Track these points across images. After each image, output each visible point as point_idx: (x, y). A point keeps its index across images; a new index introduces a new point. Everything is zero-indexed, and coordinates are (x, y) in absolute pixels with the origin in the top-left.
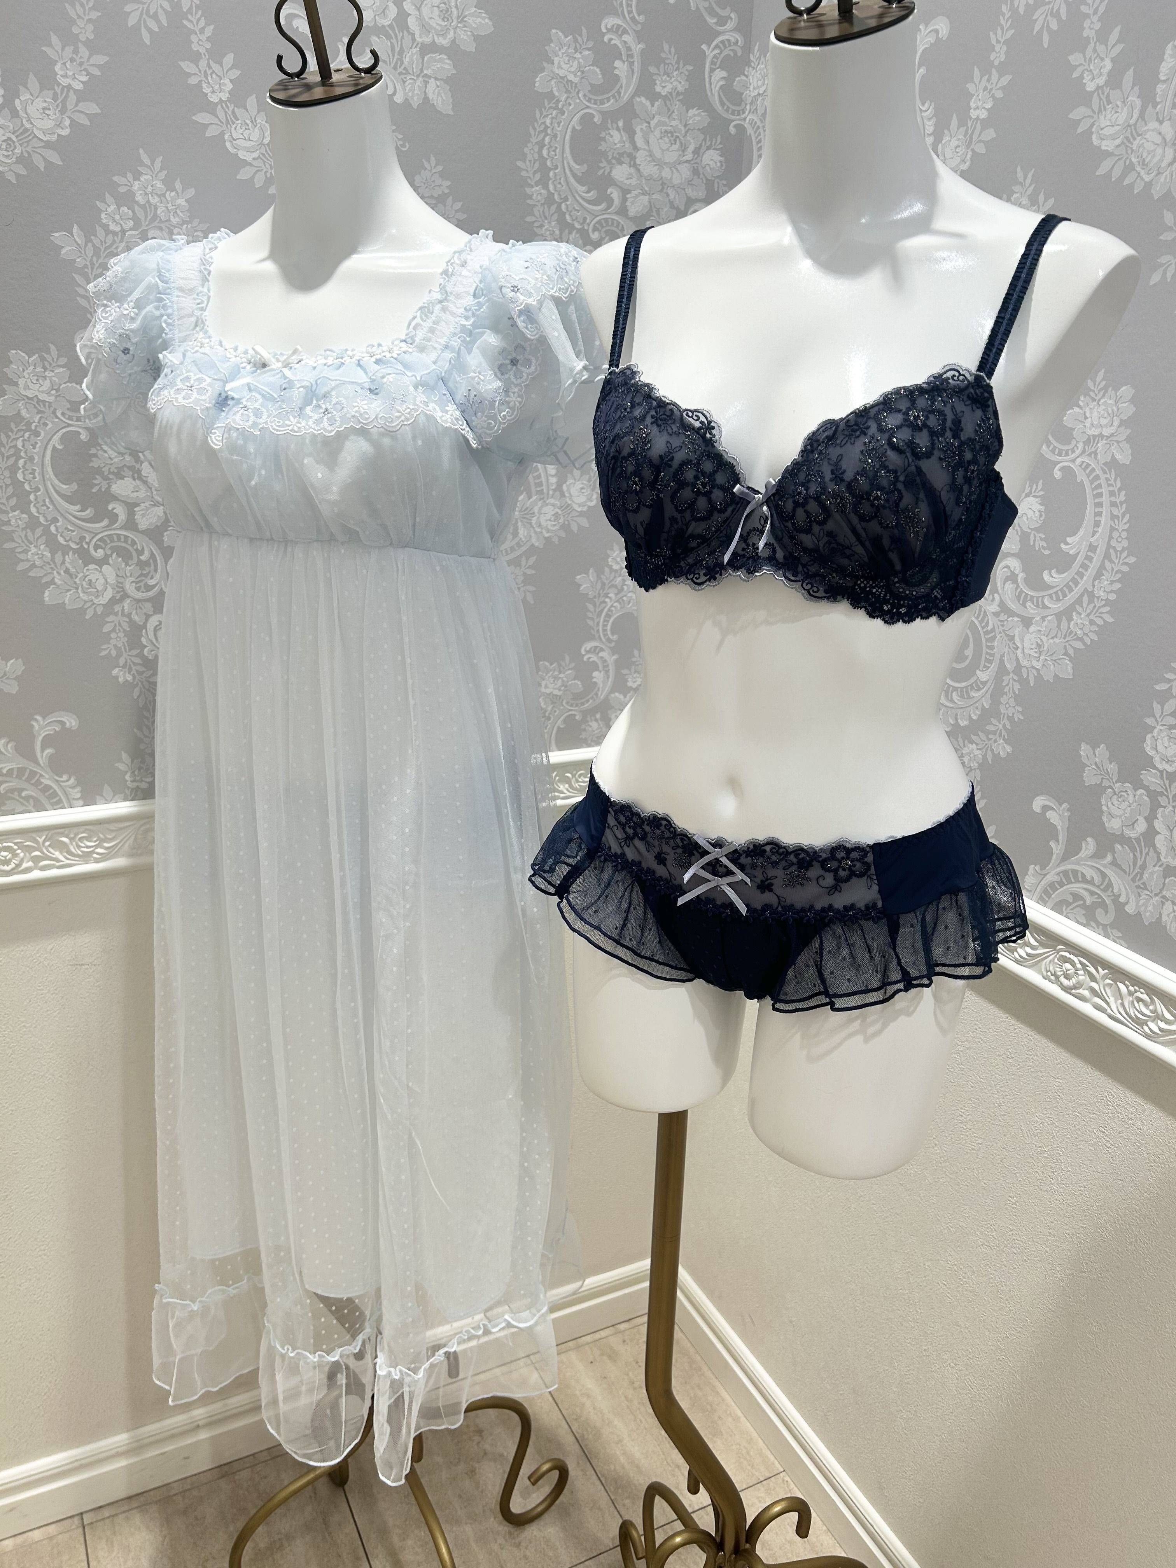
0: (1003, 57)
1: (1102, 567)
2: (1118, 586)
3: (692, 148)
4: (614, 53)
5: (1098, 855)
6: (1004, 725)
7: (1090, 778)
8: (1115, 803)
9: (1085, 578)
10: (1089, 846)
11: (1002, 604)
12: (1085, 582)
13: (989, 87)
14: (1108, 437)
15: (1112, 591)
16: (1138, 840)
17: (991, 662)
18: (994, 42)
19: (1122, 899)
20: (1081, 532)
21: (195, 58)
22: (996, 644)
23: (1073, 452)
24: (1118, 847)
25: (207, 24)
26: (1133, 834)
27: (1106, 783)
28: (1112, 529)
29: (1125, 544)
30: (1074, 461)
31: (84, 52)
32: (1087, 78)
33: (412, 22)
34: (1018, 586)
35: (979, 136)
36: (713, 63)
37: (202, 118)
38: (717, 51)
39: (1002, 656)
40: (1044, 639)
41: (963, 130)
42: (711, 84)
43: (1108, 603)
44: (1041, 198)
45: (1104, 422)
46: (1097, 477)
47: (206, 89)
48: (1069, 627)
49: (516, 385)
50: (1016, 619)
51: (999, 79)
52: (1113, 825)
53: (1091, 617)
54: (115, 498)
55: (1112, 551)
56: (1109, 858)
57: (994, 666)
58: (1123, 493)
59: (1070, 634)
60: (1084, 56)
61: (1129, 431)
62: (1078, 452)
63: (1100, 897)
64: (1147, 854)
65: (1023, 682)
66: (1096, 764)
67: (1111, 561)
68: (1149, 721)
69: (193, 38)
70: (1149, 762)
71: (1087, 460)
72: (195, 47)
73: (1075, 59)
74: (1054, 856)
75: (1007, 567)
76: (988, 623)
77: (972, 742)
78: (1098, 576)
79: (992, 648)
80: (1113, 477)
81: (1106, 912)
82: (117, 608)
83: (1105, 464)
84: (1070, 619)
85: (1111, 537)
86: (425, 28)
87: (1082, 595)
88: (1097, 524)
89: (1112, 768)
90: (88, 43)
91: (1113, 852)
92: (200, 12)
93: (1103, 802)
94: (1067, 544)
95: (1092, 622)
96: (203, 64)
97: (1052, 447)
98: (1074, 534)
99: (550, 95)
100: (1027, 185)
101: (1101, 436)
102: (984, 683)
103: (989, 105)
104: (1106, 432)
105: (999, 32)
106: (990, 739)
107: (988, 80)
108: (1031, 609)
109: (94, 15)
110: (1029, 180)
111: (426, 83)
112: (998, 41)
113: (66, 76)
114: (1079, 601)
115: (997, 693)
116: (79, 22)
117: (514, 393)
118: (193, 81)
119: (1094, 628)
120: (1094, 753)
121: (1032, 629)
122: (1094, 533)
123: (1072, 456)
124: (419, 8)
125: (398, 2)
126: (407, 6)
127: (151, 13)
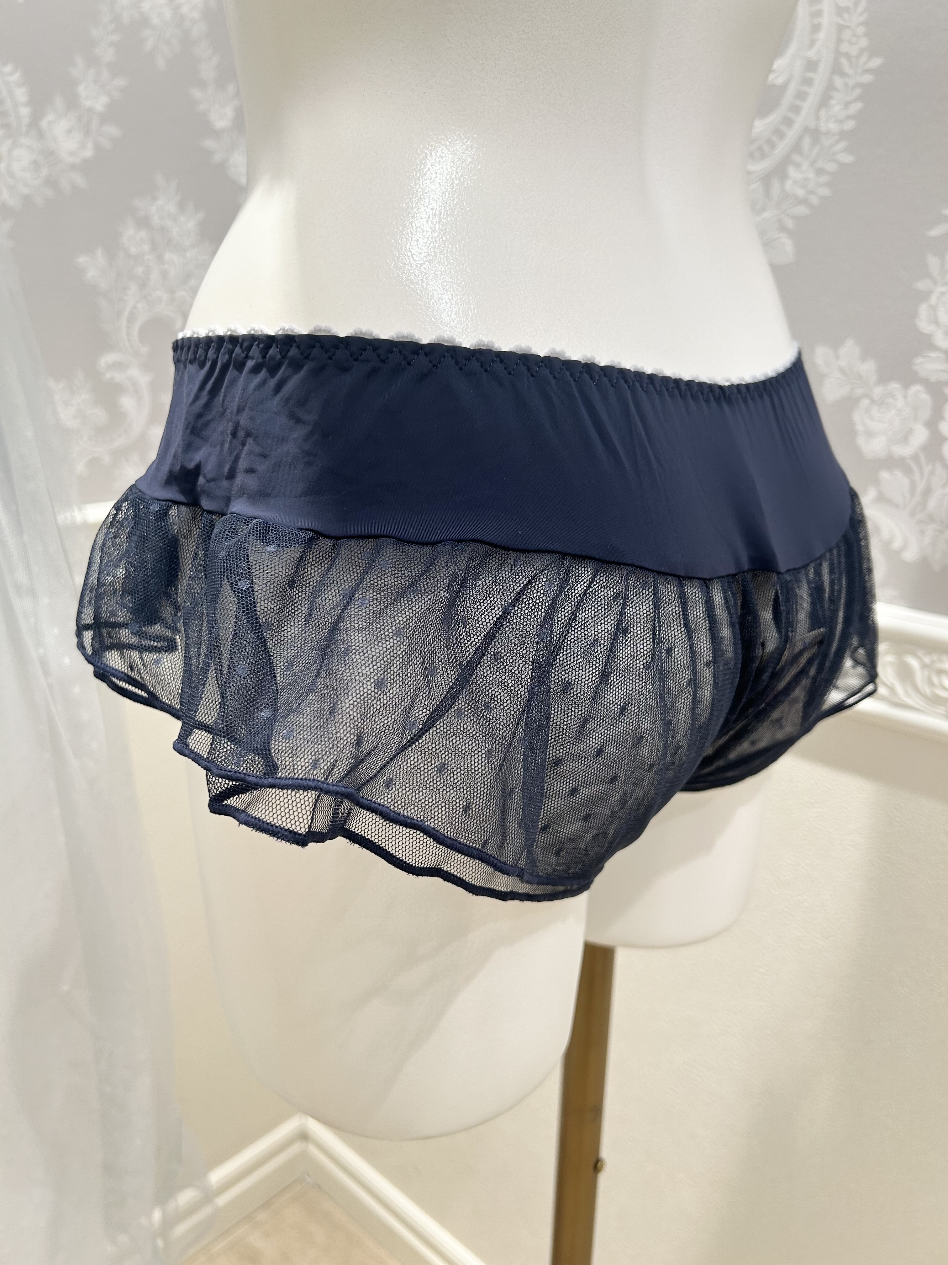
1: (830, 87)
2: (857, 106)
8: (877, 414)
9: (804, 112)
12: (803, 118)
15: (849, 117)
16: (915, 457)
19: (897, 544)
20: (792, 49)
26: (905, 451)
27: (859, 392)
28: (841, 28)
29: (864, 42)
43: (843, 135)
48: (783, 191)
52: (874, 447)
53: (818, 165)
55: (844, 61)
59: (786, 199)
64: (932, 473)
66: (841, 369)
67: (843, 74)
68: (922, 285)
70: (925, 345)
78: (825, 101)
84: (784, 178)
85: (839, 40)
87: (801, 138)
88: (816, 28)
89: (868, 368)
91: (877, 484)
93: (856, 419)
95: (820, 172)
114: (797, 148)
119: (824, 179)
122: (812, 42)
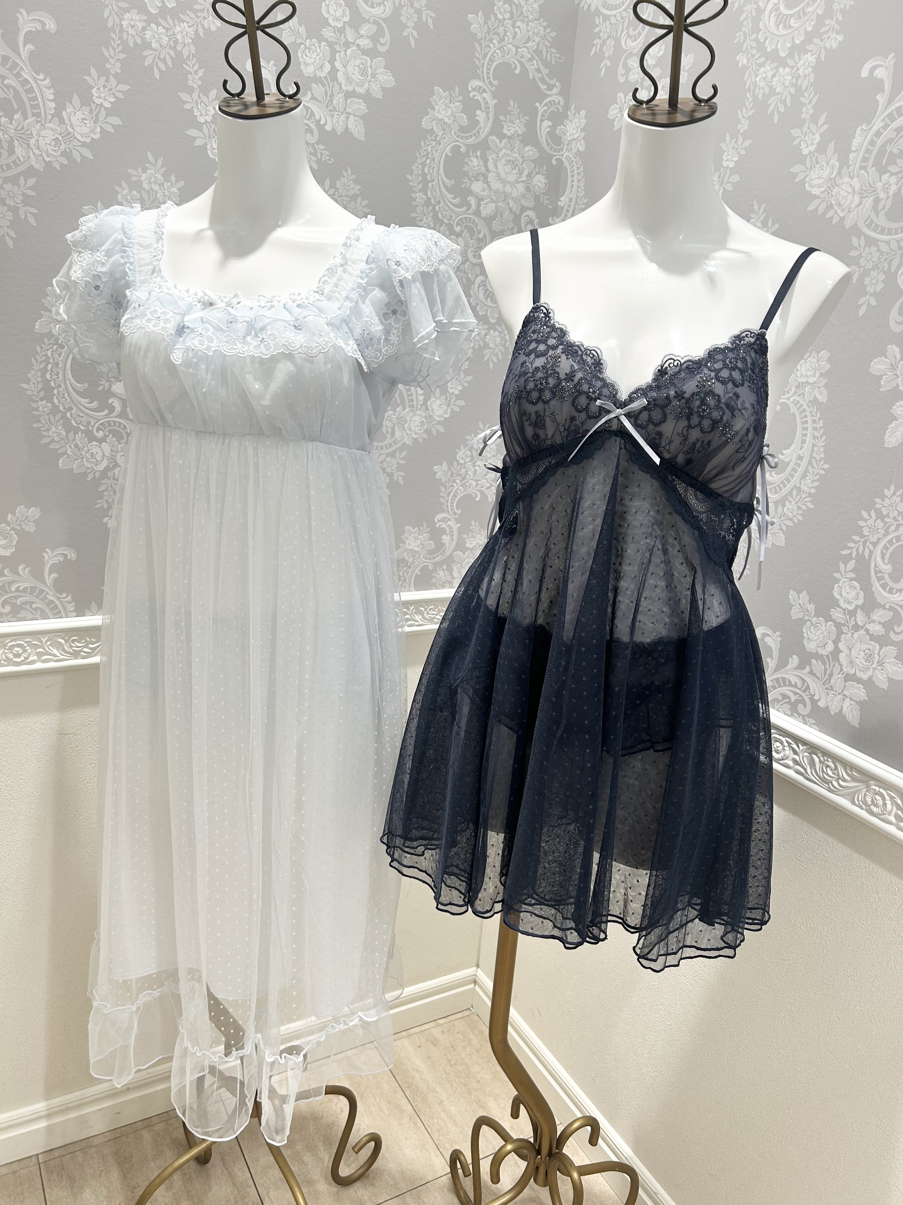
0: (746, 128)
1: (806, 471)
2: (817, 484)
3: (526, 173)
4: (477, 105)
5: (800, 667)
7: (795, 614)
8: (812, 631)
9: (795, 478)
10: (794, 661)
12: (794, 481)
13: (736, 147)
14: (812, 384)
15: (813, 487)
16: (827, 656)
18: (740, 117)
19: (816, 698)
20: (793, 447)
21: (190, 91)
23: (788, 393)
24: (814, 661)
25: (199, 68)
26: (824, 652)
27: (806, 618)
28: (814, 445)
29: (822, 455)
30: (788, 399)
31: (113, 81)
32: (803, 146)
33: (340, 76)
35: (729, 179)
36: (543, 116)
37: (192, 132)
38: (546, 108)
41: (717, 174)
42: (541, 130)
43: (810, 495)
44: (770, 223)
45: (809, 373)
46: (804, 411)
47: (196, 113)
48: (783, 511)
49: (395, 328)
51: (743, 142)
52: (811, 646)
53: (798, 504)
54: (114, 395)
55: (813, 460)
56: (808, 669)
58: (822, 421)
59: (784, 516)
60: (802, 131)
61: (826, 380)
62: (791, 393)
63: (801, 696)
64: (834, 666)
66: (800, 605)
67: (813, 467)
68: (836, 575)
69: (190, 77)
70: (836, 604)
71: (797, 398)
73: (795, 132)
78: (804, 477)
80: (815, 410)
81: (805, 706)
82: (110, 474)
83: (810, 402)
84: (784, 506)
85: (813, 451)
86: (349, 80)
87: (792, 489)
88: (804, 442)
89: (811, 607)
90: (116, 76)
91: (810, 665)
92: (195, 59)
93: (804, 630)
94: (784, 455)
95: (799, 508)
96: (195, 95)
98: (788, 448)
99: (432, 131)
100: (761, 214)
101: (807, 383)
103: (736, 159)
104: (811, 380)
105: (744, 110)
107: (736, 142)
109: (122, 56)
110: (762, 211)
111: (348, 118)
112: (743, 117)
113: (99, 97)
114: (790, 493)
116: (111, 60)
117: (394, 334)
118: (187, 106)
119: (801, 512)
120: (799, 597)
122: (802, 448)
123: (787, 396)
124: (345, 67)
125: (332, 61)
126: (338, 64)
127: (161, 57)
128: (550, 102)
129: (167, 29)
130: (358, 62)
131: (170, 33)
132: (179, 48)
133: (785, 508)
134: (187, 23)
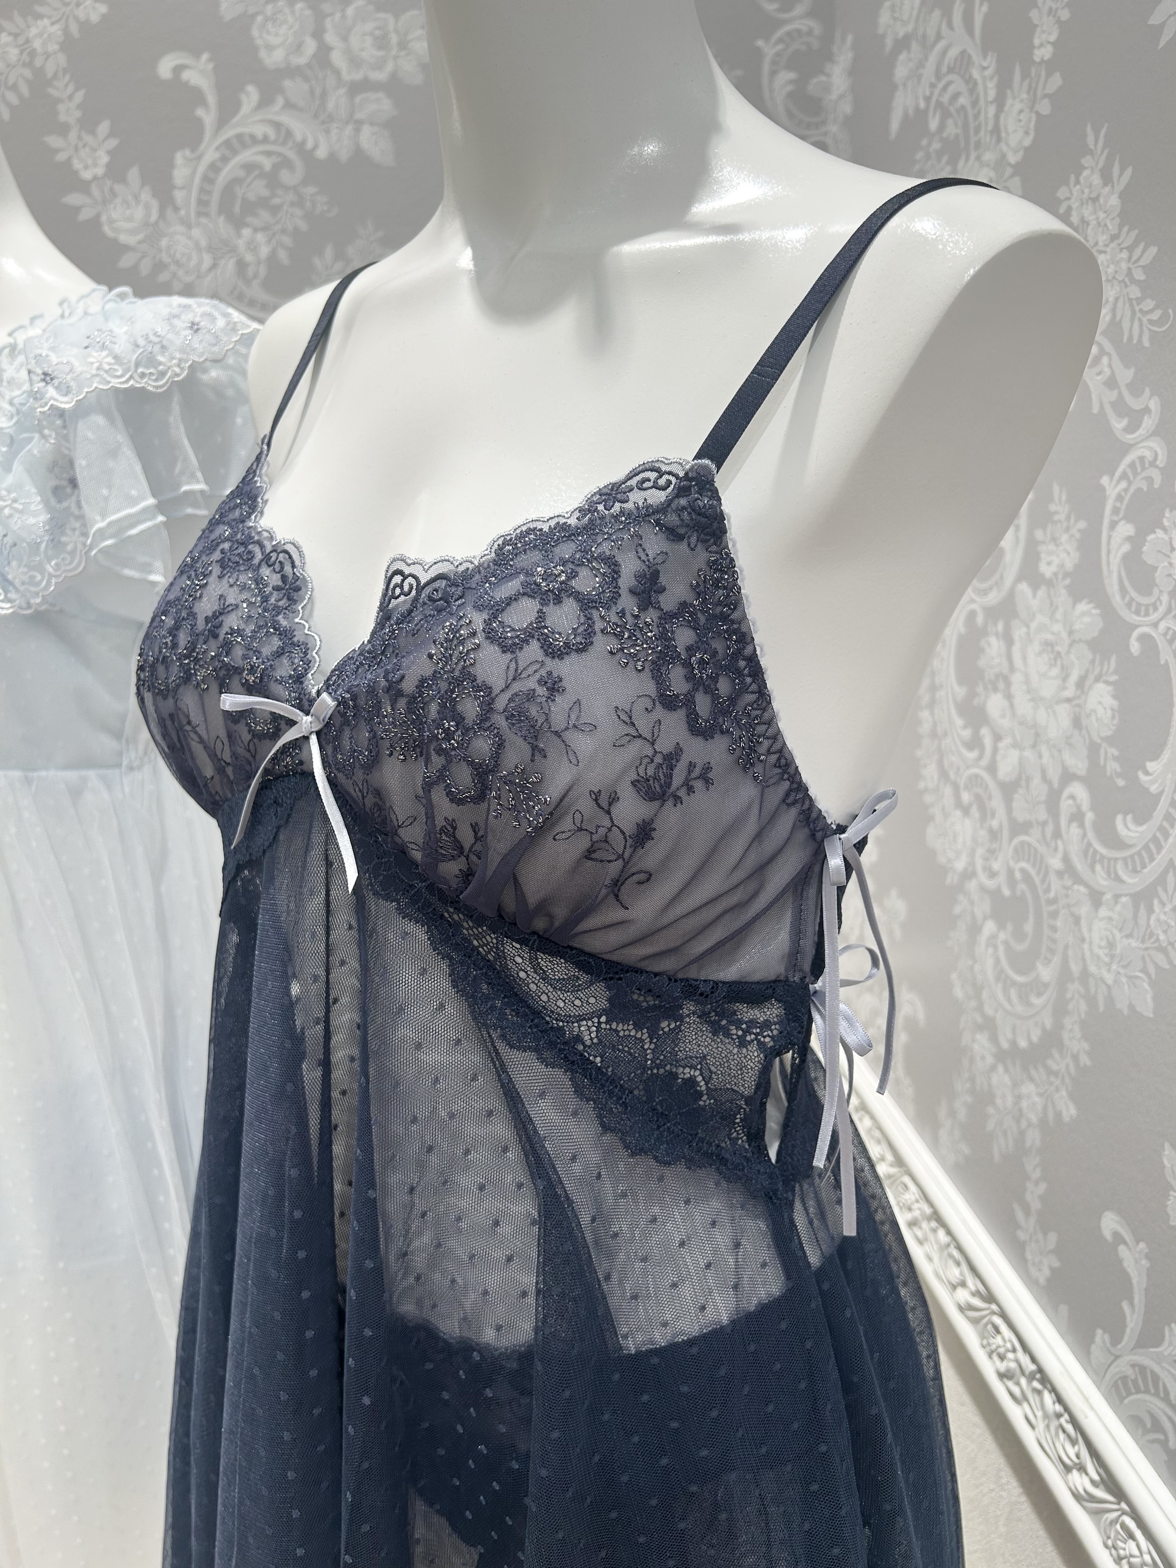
6: (1067, 1066)
11: (1066, 859)
17: (1053, 952)
20: (1166, 757)
21: (63, 130)
22: (1059, 923)
23: (1156, 609)
25: (77, 89)
30: (1155, 625)
33: (337, 58)
34: (1085, 835)
35: (1044, 87)
37: (75, 198)
38: (780, 47)
39: (1066, 947)
40: (1118, 935)
41: (1026, 83)
47: (77, 165)
48: (1148, 925)
50: (1082, 889)
57: (1057, 960)
59: (1150, 937)
62: (1162, 609)
65: (1091, 1001)
69: (61, 108)
72: (62, 118)
74: (1128, 1331)
75: (1072, 797)
76: (1049, 885)
77: (1031, 1079)
79: (1054, 929)
84: (1150, 910)
86: (355, 62)
92: (67, 77)
94: (1147, 773)
96: (73, 135)
97: (1127, 599)
98: (1155, 757)
100: (1099, 151)
102: (1046, 986)
103: (1054, 36)
106: (1051, 1084)
108: (1101, 880)
110: (1100, 144)
111: (357, 130)
114: (1163, 881)
115: (1060, 1010)
118: (61, 157)
121: (1103, 912)
123: (1154, 617)
124: (345, 39)
125: (318, 34)
126: (330, 38)
127: (10, 83)
128: (789, 34)
129: (16, 36)
130: (370, 26)
131: (21, 40)
132: (38, 62)
133: (1153, 917)
134: (49, 17)
